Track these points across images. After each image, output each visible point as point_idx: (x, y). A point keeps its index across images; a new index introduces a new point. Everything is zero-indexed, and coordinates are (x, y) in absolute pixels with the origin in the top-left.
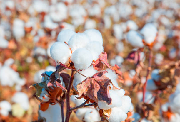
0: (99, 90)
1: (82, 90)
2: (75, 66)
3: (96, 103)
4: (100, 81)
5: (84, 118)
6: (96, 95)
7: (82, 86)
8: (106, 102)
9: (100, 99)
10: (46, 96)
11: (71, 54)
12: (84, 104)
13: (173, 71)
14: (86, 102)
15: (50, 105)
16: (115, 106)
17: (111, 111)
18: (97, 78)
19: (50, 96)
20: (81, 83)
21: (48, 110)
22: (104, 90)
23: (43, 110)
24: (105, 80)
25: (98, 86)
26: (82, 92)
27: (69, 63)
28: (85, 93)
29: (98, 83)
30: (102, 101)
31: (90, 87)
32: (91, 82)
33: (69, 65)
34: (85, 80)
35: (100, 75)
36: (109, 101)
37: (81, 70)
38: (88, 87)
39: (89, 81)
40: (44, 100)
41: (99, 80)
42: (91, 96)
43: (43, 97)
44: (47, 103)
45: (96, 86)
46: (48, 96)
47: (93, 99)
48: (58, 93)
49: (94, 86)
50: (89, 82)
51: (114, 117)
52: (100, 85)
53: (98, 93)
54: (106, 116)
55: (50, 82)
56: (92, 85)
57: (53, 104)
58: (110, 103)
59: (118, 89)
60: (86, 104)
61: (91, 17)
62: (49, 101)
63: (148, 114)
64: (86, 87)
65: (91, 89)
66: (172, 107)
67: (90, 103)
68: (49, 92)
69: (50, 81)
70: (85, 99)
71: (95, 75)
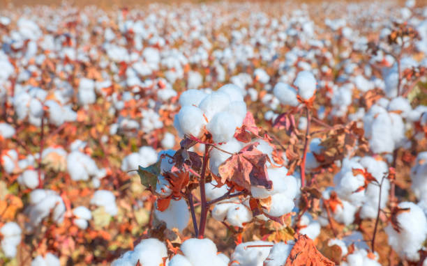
0: (252, 172)
1: (227, 173)
2: (213, 139)
3: (247, 191)
4: (253, 158)
5: (225, 218)
6: (247, 178)
7: (226, 167)
8: (264, 187)
9: (254, 184)
10: (166, 188)
11: (205, 123)
12: (228, 193)
13: (341, 138)
14: (230, 191)
15: (172, 201)
16: (277, 192)
17: (270, 199)
18: (246, 153)
19: (172, 186)
20: (224, 163)
21: (169, 208)
22: (259, 170)
23: (162, 210)
24: (259, 156)
25: (250, 165)
26: (227, 177)
27: (205, 134)
28: (230, 178)
29: (249, 160)
30: (259, 186)
31: (237, 167)
32: (238, 161)
33: (205, 137)
34: (231, 158)
35: (250, 148)
36: (268, 185)
37: (221, 144)
38: (235, 168)
39: (235, 158)
40: (163, 194)
41: (250, 156)
42: (239, 181)
43: (162, 189)
44: (168, 198)
45: (246, 165)
46: (170, 188)
47: (243, 185)
48: (183, 181)
49: (244, 165)
50: (236, 161)
51: (276, 208)
52: (253, 164)
53: (250, 175)
54: (265, 208)
55: (175, 166)
56: (240, 164)
57: (177, 198)
58: (270, 188)
59: (277, 167)
60: (231, 194)
61: (194, 67)
62: (171, 195)
63: (312, 203)
64: (231, 169)
65: (239, 170)
66: (338, 192)
67: (236, 192)
68: (172, 182)
69: (175, 164)
70: (228, 186)
71: (243, 149)
